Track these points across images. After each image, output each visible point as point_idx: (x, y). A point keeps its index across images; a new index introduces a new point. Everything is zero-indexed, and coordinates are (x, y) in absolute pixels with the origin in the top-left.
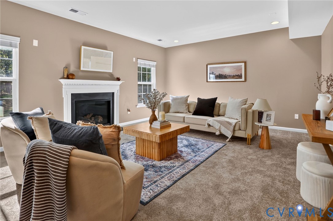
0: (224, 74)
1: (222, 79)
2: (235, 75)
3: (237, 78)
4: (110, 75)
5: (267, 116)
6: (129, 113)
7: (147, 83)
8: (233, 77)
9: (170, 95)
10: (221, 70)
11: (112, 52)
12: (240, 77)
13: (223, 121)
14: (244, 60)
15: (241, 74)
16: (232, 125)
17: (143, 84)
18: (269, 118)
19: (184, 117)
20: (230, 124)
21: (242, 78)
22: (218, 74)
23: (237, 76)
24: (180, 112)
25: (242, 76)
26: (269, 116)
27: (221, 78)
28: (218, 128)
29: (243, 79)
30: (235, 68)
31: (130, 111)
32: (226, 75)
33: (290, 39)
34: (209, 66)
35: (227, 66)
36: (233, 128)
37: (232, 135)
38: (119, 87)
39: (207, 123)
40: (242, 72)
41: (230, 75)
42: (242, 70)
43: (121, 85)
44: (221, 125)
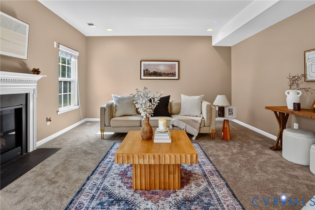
0: (159, 72)
1: (157, 76)
2: (169, 73)
3: (171, 76)
4: (21, 65)
5: (229, 111)
6: (49, 123)
7: (66, 79)
8: (168, 75)
9: (112, 95)
10: (156, 67)
11: (28, 26)
12: (173, 75)
13: (188, 120)
14: (178, 60)
15: (175, 72)
16: (199, 123)
17: (63, 81)
18: (231, 112)
19: (141, 121)
20: (196, 122)
21: (175, 76)
22: (153, 72)
23: (171, 74)
24: (128, 115)
25: (175, 74)
26: (231, 111)
27: (155, 76)
28: (184, 128)
29: (177, 77)
30: (169, 67)
31: (50, 121)
32: (160, 72)
33: (213, 45)
34: (143, 63)
35: (162, 64)
36: (199, 125)
37: (198, 133)
38: (36, 85)
39: (171, 124)
40: (176, 71)
41: (165, 72)
42: (175, 69)
43: (39, 82)
44: (187, 125)
